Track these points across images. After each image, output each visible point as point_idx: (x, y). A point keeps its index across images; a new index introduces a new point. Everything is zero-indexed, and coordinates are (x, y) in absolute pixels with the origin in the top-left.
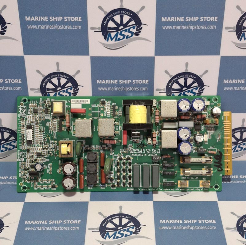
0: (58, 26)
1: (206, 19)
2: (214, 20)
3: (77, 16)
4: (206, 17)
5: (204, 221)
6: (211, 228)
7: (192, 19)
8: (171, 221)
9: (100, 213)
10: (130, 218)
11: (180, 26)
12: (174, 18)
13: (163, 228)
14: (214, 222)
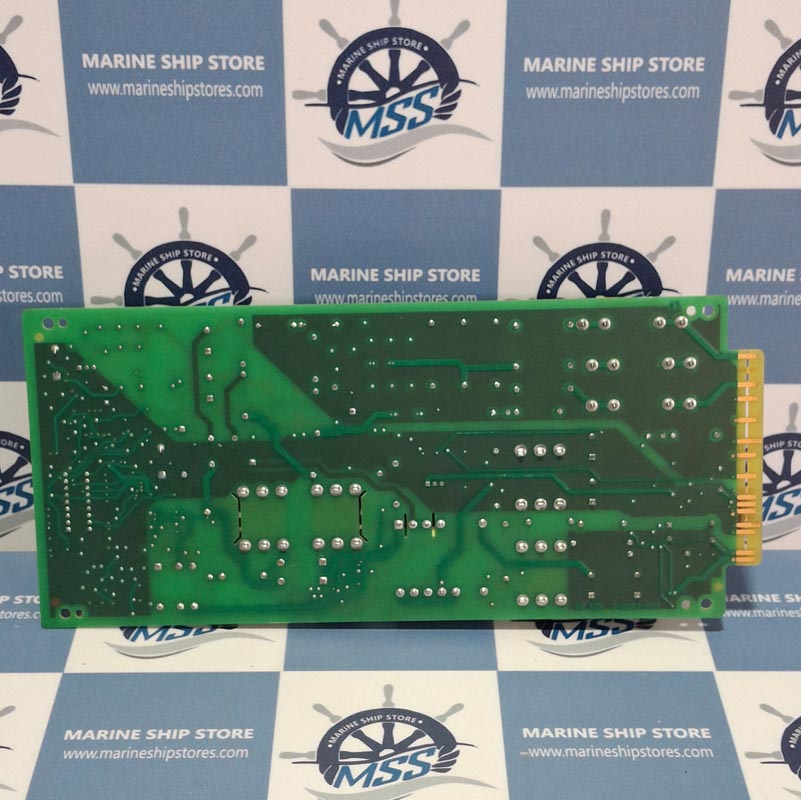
0: (187, 87)
1: (668, 63)
2: (692, 69)
3: (248, 54)
4: (668, 59)
5: (672, 733)
6: (695, 753)
7: (622, 65)
8: (559, 732)
9: (319, 708)
10: (420, 722)
11: (582, 89)
12: (563, 61)
13: (534, 753)
14: (705, 736)
